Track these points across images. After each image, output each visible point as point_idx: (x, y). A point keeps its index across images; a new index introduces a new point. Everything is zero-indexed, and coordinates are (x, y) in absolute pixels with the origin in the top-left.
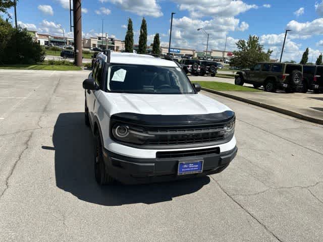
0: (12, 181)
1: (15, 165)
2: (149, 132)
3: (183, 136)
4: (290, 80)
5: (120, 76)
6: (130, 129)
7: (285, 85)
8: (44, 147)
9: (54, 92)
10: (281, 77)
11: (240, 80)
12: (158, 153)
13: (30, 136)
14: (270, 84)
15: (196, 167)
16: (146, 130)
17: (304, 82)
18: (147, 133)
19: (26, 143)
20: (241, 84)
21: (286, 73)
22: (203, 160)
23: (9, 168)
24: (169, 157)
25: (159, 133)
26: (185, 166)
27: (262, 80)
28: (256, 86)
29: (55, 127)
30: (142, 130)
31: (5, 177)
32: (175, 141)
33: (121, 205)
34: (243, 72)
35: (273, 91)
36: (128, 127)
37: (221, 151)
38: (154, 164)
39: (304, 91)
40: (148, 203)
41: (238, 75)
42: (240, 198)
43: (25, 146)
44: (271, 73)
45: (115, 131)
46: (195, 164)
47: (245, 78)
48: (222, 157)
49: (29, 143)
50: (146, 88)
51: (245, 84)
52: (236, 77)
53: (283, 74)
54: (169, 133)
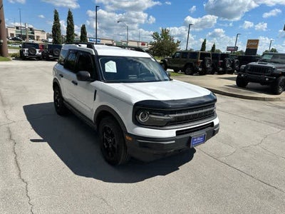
1: (16, 161)
2: (170, 115)
3: (193, 115)
4: (203, 65)
5: (111, 67)
6: (150, 114)
7: (200, 69)
8: (33, 141)
10: (197, 63)
12: (177, 132)
13: (10, 131)
14: (188, 69)
17: (212, 66)
18: (168, 116)
19: (10, 138)
21: (200, 59)
22: (206, 134)
23: (13, 166)
25: (177, 115)
26: (195, 140)
27: (183, 66)
32: (187, 120)
33: (144, 180)
34: (166, 60)
35: (192, 74)
36: (148, 112)
37: (215, 124)
38: (174, 142)
39: (212, 73)
40: (164, 174)
41: (162, 62)
42: (223, 159)
45: (138, 117)
46: (201, 137)
49: (14, 138)
51: (168, 70)
53: (198, 60)
54: (183, 114)
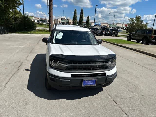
1: (11, 77)
2: (68, 64)
3: (85, 66)
5: (60, 36)
7: (153, 41)
8: (26, 70)
9: (37, 44)
11: (129, 38)
13: (21, 64)
15: (92, 83)
16: (66, 63)
20: (130, 40)
21: (154, 34)
24: (78, 77)
25: (73, 65)
26: (86, 82)
27: (141, 38)
28: (138, 41)
29: (33, 60)
30: (64, 63)
31: (5, 83)
33: (55, 100)
34: (131, 34)
35: (147, 44)
36: (58, 61)
37: (107, 75)
38: (70, 80)
41: (128, 35)
43: (18, 69)
44: (146, 35)
45: (51, 63)
46: (92, 81)
47: (132, 37)
48: (107, 78)
50: (73, 42)
51: (132, 40)
52: (127, 37)
53: (152, 35)
54: (78, 65)
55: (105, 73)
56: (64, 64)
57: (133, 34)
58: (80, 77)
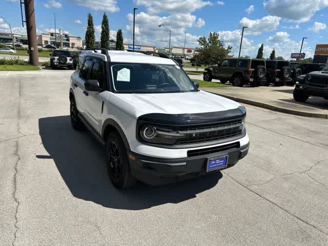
0: (20, 196)
1: (15, 178)
2: (180, 132)
3: (210, 133)
4: (255, 75)
5: (124, 76)
6: (157, 129)
7: (251, 80)
8: (39, 157)
9: (20, 95)
10: (248, 72)
11: (209, 76)
12: (188, 152)
13: (17, 146)
14: (237, 80)
15: (220, 163)
17: (267, 76)
18: (177, 133)
19: (16, 153)
20: (210, 80)
21: (252, 68)
22: (228, 156)
23: (10, 183)
24: (198, 155)
25: (189, 132)
26: (213, 162)
27: (230, 75)
28: (223, 81)
29: (41, 133)
30: (170, 130)
31: (10, 194)
32: (203, 138)
33: (150, 207)
34: (211, 69)
35: (241, 86)
36: (155, 128)
37: (242, 144)
38: (185, 163)
39: (267, 85)
40: (176, 202)
41: (206, 71)
42: (255, 188)
43: (16, 158)
46: (221, 159)
47: (213, 74)
48: (242, 151)
49: (19, 153)
51: (213, 80)
52: (204, 73)
53: (248, 68)
55: (238, 143)
56: (169, 132)
57: (214, 68)
58: (201, 154)
